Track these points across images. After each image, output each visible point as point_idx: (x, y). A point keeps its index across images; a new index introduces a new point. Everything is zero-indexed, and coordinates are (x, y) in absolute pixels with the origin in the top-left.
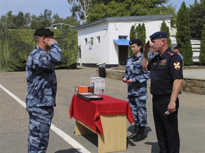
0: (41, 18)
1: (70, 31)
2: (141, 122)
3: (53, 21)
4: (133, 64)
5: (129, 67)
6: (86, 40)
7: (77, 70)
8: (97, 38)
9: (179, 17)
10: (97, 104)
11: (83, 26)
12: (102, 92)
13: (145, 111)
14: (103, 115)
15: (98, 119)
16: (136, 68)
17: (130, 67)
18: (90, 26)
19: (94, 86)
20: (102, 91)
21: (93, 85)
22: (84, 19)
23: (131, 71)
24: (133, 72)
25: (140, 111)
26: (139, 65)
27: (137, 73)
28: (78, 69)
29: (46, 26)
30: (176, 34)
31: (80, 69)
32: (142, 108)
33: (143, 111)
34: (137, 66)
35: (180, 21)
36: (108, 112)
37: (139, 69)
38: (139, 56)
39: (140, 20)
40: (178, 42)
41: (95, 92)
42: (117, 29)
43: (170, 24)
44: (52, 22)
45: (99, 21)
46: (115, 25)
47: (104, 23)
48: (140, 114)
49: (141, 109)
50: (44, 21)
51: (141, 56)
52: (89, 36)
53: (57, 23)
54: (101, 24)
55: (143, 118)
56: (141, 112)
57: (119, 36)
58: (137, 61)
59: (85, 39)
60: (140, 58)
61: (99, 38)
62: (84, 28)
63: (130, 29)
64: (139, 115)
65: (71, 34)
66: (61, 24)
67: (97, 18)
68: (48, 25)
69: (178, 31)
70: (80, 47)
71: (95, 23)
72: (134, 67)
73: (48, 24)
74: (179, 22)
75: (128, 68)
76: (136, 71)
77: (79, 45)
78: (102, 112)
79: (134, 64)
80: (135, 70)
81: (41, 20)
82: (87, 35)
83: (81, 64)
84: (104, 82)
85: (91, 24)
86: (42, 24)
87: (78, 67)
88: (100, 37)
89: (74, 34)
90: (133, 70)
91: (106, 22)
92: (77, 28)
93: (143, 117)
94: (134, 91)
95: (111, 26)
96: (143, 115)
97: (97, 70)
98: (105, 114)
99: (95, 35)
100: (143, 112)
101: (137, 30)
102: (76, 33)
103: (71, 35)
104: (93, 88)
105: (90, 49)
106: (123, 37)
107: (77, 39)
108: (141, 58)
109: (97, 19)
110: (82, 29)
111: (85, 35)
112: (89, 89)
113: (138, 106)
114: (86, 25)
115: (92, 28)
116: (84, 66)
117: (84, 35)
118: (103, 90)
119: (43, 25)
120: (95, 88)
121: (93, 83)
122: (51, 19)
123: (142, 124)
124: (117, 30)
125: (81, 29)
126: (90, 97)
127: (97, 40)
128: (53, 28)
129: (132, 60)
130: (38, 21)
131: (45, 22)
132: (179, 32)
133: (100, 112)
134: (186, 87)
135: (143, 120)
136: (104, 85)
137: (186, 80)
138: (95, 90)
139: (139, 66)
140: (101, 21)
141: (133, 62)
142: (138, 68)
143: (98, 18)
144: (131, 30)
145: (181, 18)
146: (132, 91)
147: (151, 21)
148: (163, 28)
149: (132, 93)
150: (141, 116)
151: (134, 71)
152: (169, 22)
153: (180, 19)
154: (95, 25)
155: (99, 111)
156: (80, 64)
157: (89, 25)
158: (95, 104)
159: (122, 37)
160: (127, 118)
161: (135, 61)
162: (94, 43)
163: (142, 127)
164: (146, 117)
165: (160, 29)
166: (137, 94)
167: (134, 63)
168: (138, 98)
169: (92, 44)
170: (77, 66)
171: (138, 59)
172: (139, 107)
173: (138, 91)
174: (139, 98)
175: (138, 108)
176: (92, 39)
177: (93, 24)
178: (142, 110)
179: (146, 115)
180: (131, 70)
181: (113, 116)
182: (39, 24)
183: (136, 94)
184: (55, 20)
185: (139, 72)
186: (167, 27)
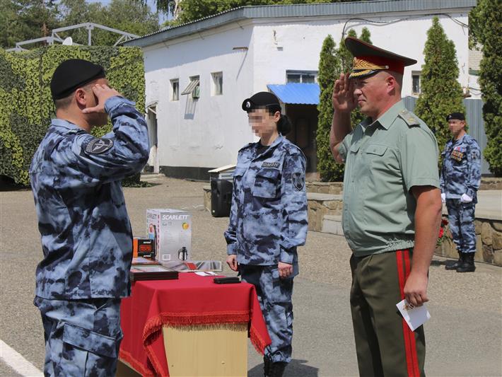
0: (19, 4)
1: (119, 53)
2: (274, 349)
3: (64, 14)
4: (254, 168)
5: (243, 178)
6: (175, 85)
7: (141, 189)
8: (211, 79)
9: (489, 7)
10: (154, 290)
11: (165, 36)
12: (181, 257)
13: (289, 314)
14: (173, 325)
15: (156, 335)
16: (265, 181)
17: (246, 178)
18: (191, 34)
19: (156, 237)
20: (181, 254)
21: (153, 233)
22: (172, 10)
23: (247, 191)
24: (256, 192)
25: (275, 312)
26: (273, 170)
27: (268, 195)
28: (145, 185)
29: (38, 33)
30: (481, 65)
31: (153, 184)
32: (281, 304)
33: (284, 313)
34: (268, 175)
35: (493, 20)
36: (188, 315)
37: (272, 185)
38: (274, 145)
39: (362, 17)
40: (486, 93)
41: (159, 258)
42: (280, 49)
43: (467, 30)
44: (58, 16)
45: (220, 20)
46: (275, 33)
47: (236, 25)
48: (274, 325)
49: (278, 308)
50: (31, 15)
51: (281, 143)
52: (183, 73)
53: (76, 23)
54: (228, 27)
55: (281, 337)
56: (277, 317)
57: (287, 71)
58: (268, 160)
59: (171, 81)
60: (276, 152)
61: (218, 78)
62: (168, 43)
63: (320, 50)
64: (271, 328)
65: (121, 64)
66: (90, 26)
67: (213, 8)
68: (47, 27)
69: (486, 55)
70: (154, 108)
71: (206, 25)
72: (259, 177)
73: (45, 26)
74: (491, 25)
75: (239, 180)
76: (265, 188)
77: (148, 102)
78: (169, 314)
79: (259, 169)
80: (260, 186)
81: (21, 8)
82: (179, 67)
83: (157, 170)
84: (188, 226)
85: (194, 28)
86: (26, 26)
87: (143, 178)
88: (221, 73)
89: (132, 63)
90: (253, 188)
91: (242, 23)
92: (144, 42)
93: (282, 335)
94: (258, 250)
95: (262, 36)
96: (282, 326)
97: (207, 191)
98: (182, 322)
99: (205, 67)
100: (283, 317)
101: (342, 53)
102: (139, 58)
103: (121, 66)
104: (153, 244)
105: (189, 116)
106: (304, 77)
107: (144, 82)
108: (280, 150)
109: (214, 12)
110: (163, 44)
111: (172, 66)
112: (141, 247)
113: (269, 296)
114: (174, 33)
115: (195, 44)
116: (167, 176)
117: (167, 67)
118: (184, 250)
119: (29, 29)
120: (159, 244)
121: (155, 226)
122: (57, 6)
123: (279, 353)
124: (280, 52)
125: (159, 45)
126: (138, 270)
127: (213, 86)
128: (59, 39)
129: (251, 156)
130: (11, 14)
131: (37, 17)
132: (490, 59)
133: (165, 314)
134: (494, 250)
135: (282, 342)
136: (188, 233)
137: (495, 224)
138: (159, 250)
139: (273, 175)
140: (227, 18)
141: (254, 161)
142: (270, 180)
143: (220, 9)
144: (322, 54)
145: (498, 13)
146: (251, 251)
147: (401, 20)
148: (435, 45)
149: (253, 257)
150: (277, 330)
151: (258, 188)
152: (463, 25)
153: (493, 16)
154: (206, 33)
155: (160, 311)
156: (152, 167)
157: (186, 30)
158: (149, 291)
159: (299, 77)
160: (249, 336)
161: (262, 158)
162: (201, 95)
163: (277, 363)
164: (291, 334)
165: (425, 51)
166: (267, 261)
167: (259, 164)
168: (268, 274)
169: (196, 98)
170: (142, 176)
171: (270, 155)
172: (271, 302)
173: (271, 250)
174: (272, 273)
175: (268, 303)
176: (195, 83)
177: (199, 27)
178: (281, 311)
179: (291, 327)
180: (248, 187)
181: (204, 326)
182: (15, 23)
183: (263, 260)
184: (70, 10)
185: (272, 194)
186: (446, 42)
